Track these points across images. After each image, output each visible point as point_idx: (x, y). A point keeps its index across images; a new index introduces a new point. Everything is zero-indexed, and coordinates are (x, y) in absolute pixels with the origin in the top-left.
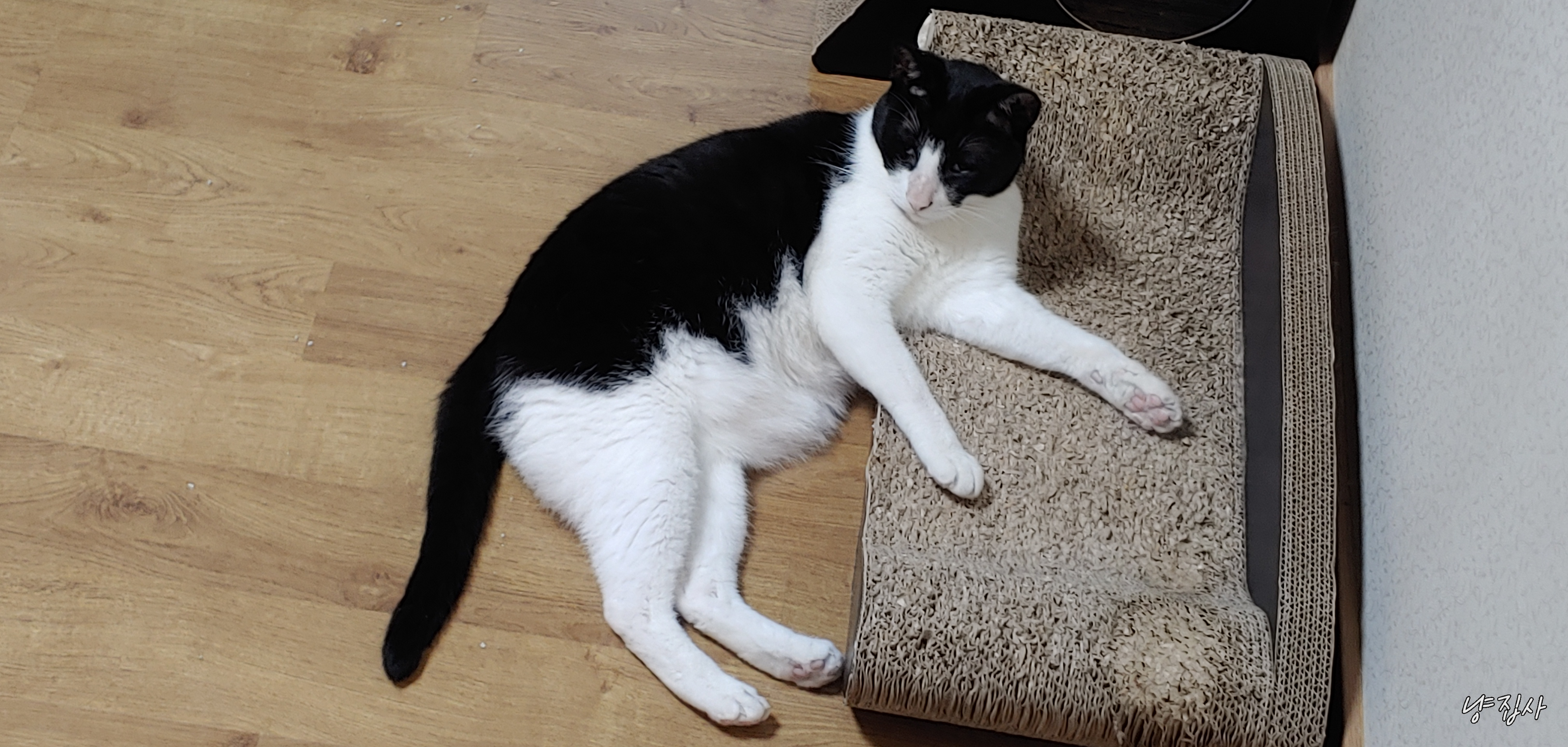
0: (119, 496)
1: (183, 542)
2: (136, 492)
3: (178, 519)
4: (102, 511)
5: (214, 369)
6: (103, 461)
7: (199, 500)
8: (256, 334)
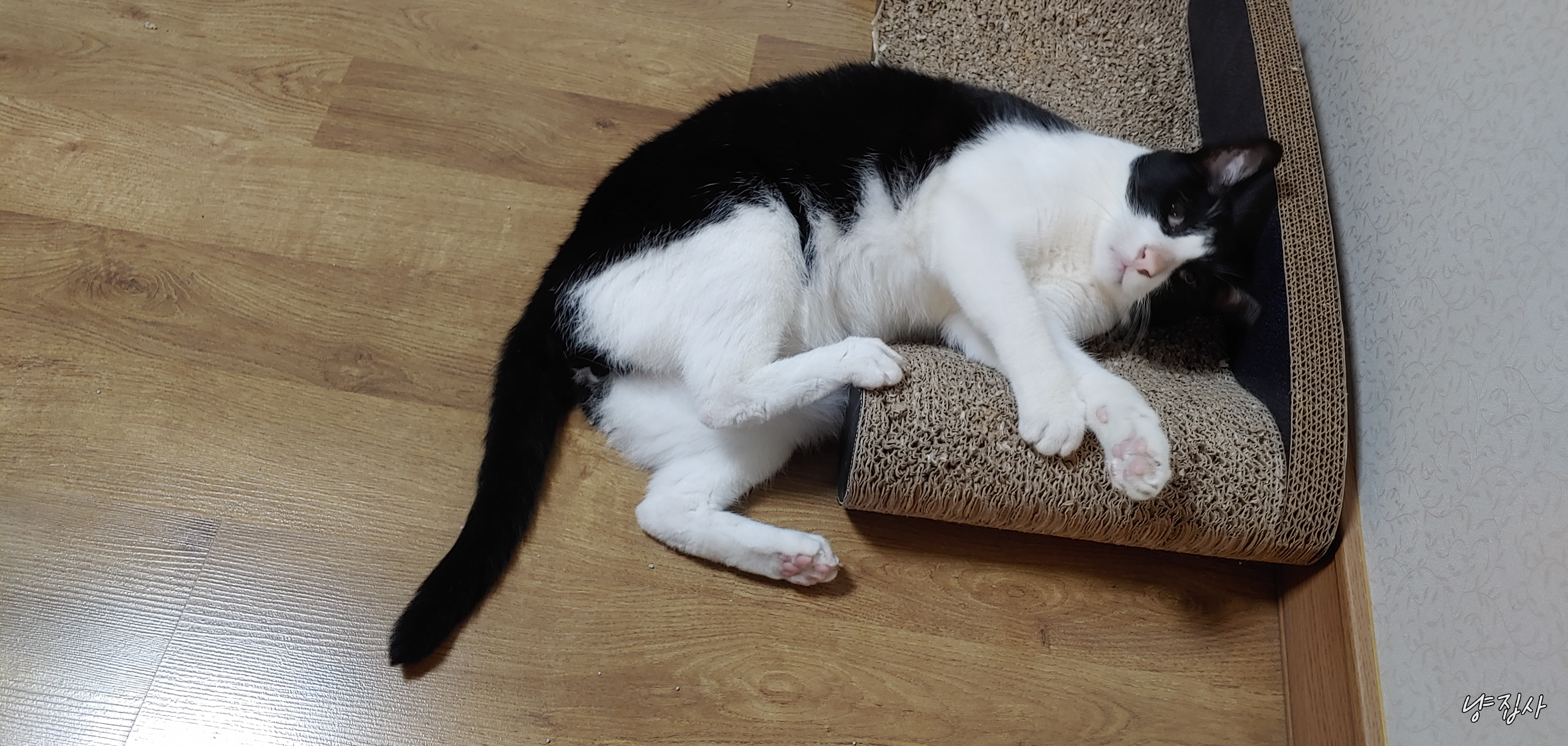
0: (113, 274)
1: (170, 320)
2: (131, 269)
3: (169, 297)
4: (94, 289)
5: (226, 152)
6: (103, 239)
7: (192, 279)
8: (271, 121)
